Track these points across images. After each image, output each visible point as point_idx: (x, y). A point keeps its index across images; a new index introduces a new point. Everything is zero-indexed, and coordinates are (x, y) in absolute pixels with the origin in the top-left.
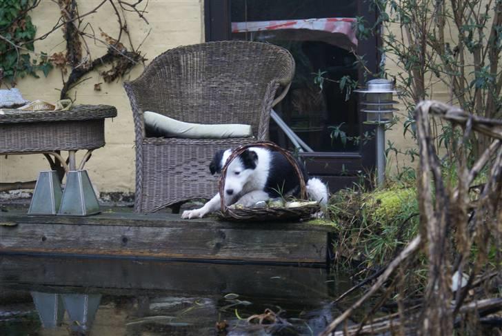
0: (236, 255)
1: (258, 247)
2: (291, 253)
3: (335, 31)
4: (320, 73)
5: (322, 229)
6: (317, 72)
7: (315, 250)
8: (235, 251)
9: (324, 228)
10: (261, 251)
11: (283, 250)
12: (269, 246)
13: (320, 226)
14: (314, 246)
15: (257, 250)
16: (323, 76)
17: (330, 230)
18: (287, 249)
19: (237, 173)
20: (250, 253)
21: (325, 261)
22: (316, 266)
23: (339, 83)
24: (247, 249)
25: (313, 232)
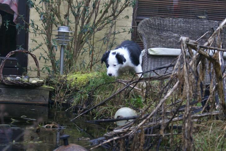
0: (6, 100)
1: (17, 97)
2: (32, 99)
3: (3, 3)
4: (7, 21)
5: (47, 90)
6: (6, 21)
7: (44, 98)
8: (6, 98)
9: (48, 89)
10: (18, 98)
11: (29, 98)
12: (22, 96)
13: (46, 88)
14: (43, 97)
15: (16, 98)
16: (8, 23)
17: (51, 90)
18: (31, 98)
19: (115, 66)
20: (13, 99)
21: (48, 103)
22: (44, 105)
23: (15, 27)
24: (12, 97)
25: (43, 90)
